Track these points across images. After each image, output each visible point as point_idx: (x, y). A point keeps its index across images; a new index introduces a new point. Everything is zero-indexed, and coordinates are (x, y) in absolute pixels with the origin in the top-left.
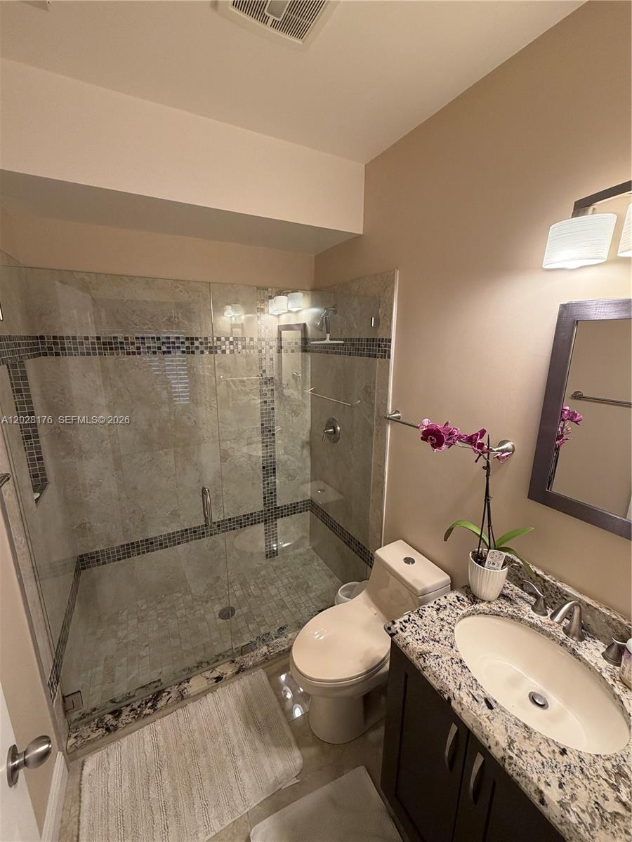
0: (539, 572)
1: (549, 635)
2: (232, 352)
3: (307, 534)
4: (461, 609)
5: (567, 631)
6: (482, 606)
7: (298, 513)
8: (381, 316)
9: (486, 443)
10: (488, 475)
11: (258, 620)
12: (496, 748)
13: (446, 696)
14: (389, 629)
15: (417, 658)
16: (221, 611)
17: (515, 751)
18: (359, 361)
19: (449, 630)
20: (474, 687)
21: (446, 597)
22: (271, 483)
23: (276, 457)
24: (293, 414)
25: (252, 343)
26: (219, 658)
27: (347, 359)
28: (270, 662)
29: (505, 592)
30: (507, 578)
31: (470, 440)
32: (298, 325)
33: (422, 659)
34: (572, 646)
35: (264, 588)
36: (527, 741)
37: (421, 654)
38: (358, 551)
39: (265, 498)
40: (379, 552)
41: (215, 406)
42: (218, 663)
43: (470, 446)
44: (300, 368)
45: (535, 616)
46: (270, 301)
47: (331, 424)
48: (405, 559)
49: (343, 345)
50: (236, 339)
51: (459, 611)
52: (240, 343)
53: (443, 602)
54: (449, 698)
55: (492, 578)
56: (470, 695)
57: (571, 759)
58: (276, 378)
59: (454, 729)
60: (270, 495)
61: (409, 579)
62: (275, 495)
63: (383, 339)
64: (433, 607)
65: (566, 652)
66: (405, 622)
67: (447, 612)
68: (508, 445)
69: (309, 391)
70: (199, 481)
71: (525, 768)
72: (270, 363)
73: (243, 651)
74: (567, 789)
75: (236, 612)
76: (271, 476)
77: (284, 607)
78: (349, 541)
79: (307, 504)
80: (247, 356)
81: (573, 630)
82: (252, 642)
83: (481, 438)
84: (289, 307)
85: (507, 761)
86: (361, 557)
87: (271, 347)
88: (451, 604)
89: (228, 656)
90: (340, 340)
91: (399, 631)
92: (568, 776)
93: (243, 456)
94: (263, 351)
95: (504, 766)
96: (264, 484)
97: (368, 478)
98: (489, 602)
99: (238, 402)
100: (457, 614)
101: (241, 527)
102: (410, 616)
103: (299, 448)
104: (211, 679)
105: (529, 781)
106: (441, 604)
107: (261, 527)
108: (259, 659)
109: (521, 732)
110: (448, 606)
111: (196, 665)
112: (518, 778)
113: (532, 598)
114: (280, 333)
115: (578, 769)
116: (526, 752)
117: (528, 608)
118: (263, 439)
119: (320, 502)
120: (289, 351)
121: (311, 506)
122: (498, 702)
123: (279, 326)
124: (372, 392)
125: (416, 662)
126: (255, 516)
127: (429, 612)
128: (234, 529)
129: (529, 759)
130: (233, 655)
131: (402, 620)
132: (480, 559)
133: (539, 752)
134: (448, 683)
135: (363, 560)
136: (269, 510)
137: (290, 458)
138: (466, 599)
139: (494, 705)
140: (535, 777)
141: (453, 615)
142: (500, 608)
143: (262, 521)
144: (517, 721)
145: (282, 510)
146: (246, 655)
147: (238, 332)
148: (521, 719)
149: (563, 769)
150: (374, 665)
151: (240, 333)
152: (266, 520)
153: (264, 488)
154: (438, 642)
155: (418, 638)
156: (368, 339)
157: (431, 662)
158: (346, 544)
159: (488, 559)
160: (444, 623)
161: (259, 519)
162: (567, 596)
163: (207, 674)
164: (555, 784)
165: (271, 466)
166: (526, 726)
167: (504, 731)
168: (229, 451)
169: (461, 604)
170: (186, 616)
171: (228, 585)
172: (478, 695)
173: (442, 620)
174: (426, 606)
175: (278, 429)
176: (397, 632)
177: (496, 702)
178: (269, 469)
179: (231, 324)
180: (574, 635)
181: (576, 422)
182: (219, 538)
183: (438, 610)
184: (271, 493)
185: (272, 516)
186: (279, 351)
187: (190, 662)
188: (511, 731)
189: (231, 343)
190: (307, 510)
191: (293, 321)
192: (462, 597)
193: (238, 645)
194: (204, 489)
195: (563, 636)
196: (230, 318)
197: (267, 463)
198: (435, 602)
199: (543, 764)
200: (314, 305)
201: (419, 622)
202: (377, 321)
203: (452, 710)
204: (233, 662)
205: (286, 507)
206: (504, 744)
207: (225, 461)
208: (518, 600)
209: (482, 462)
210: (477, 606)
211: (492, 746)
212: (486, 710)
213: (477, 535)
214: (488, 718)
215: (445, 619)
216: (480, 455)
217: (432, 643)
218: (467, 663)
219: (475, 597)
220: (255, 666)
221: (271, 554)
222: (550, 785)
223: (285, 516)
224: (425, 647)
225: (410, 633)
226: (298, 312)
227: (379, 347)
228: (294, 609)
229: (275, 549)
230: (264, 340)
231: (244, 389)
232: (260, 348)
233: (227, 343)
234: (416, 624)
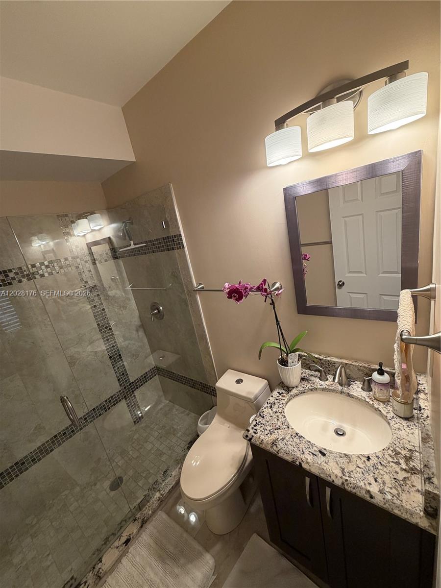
0: (317, 356)
1: (333, 391)
2: (51, 274)
3: (161, 393)
4: (283, 400)
5: (341, 384)
6: (294, 391)
7: (149, 380)
8: (168, 219)
9: (267, 287)
10: (274, 308)
11: (144, 475)
12: (337, 479)
13: (298, 463)
14: (247, 436)
15: (272, 447)
16: (111, 484)
17: (347, 475)
18: (162, 256)
19: (282, 417)
20: (311, 447)
21: (272, 396)
22: (121, 366)
23: (119, 346)
24: (122, 309)
25: (67, 262)
26: (121, 526)
27: (152, 256)
28: (164, 503)
29: (302, 376)
30: (302, 367)
31: (259, 289)
32: (104, 239)
33: (275, 446)
34: (347, 392)
35: (141, 448)
36: (350, 464)
37: (273, 443)
38: (202, 388)
39: (119, 380)
40: (219, 384)
41: (49, 323)
42: (122, 530)
43: (260, 293)
44: (116, 272)
45: (322, 383)
46: (72, 225)
47: (155, 307)
48: (236, 381)
49: (146, 246)
50: (50, 262)
51: (283, 401)
52: (55, 265)
53: (272, 400)
54: (300, 463)
55: (294, 371)
56: (311, 454)
57: (374, 460)
58: (99, 285)
59: (307, 480)
60: (122, 376)
61: (243, 394)
62: (127, 374)
63: (175, 236)
64: (267, 407)
65: (344, 396)
66: (255, 426)
67: (276, 406)
68: (277, 285)
69: (129, 287)
70: (54, 390)
71: (355, 482)
72: (89, 274)
73: (140, 507)
74: (379, 480)
75: (124, 478)
76: (119, 361)
77: (162, 454)
78: (193, 384)
79: (154, 371)
80: (65, 274)
81: (344, 382)
82: (145, 496)
83: (265, 285)
84: (91, 227)
85: (345, 484)
86: (205, 392)
87: (86, 262)
88: (277, 399)
89: (130, 518)
90: (142, 243)
91: (254, 434)
92: (376, 472)
93: (89, 355)
94: (80, 267)
95: (344, 488)
96: (115, 370)
97: (194, 335)
98: (297, 387)
99: (71, 313)
100: (283, 403)
101: (106, 411)
102: (256, 420)
103: (134, 332)
104: (121, 545)
105: (361, 488)
106: (271, 402)
107: (123, 404)
108: (156, 505)
109: (345, 460)
110: (276, 401)
111: (103, 543)
112: (354, 491)
113: (317, 373)
114: (90, 249)
115: (379, 464)
116: (352, 471)
117: (317, 380)
118: (103, 336)
119: (163, 366)
120: (103, 261)
121: (158, 371)
122: (326, 448)
123: (87, 244)
124: (178, 274)
125: (272, 450)
126: (116, 397)
127: (267, 411)
128: (100, 415)
129: (355, 475)
130: (134, 515)
131: (252, 426)
132: (284, 362)
133: (358, 467)
134: (295, 453)
135: (207, 393)
136: (125, 388)
137: (129, 342)
138: (284, 391)
139: (325, 452)
140: (362, 484)
141: (281, 406)
142: (303, 387)
143: (122, 399)
144: (341, 455)
145: (136, 383)
146: (145, 508)
147: (50, 256)
148: (342, 452)
149: (372, 469)
150: (241, 463)
151: (53, 256)
152: (125, 397)
153: (116, 373)
154: (279, 429)
155: (267, 433)
156: (163, 238)
157: (281, 445)
158: (192, 387)
159: (289, 361)
160: (278, 414)
161: (119, 398)
162: (335, 363)
163: (116, 544)
164: (373, 481)
165: (116, 354)
166: (346, 455)
167: (336, 465)
168: (75, 355)
169: (282, 396)
170: (79, 506)
171: (109, 461)
172: (315, 451)
173: (276, 412)
174: (263, 408)
175: (112, 323)
176: (253, 436)
177: (325, 449)
178: (115, 357)
179: (42, 252)
180: (345, 385)
181: (307, 260)
182: (90, 428)
183: (271, 407)
184: (123, 374)
185: (129, 391)
186: (94, 263)
187: (96, 543)
188: (340, 463)
189: (47, 267)
190: (155, 375)
191: (98, 237)
192: (281, 391)
193: (135, 504)
194: (62, 398)
195: (340, 388)
196: (39, 246)
197: (112, 353)
198: (267, 403)
199: (363, 473)
200: (112, 220)
201: (263, 422)
202: (166, 223)
203: (304, 470)
204: (135, 520)
205: (139, 380)
206: (340, 474)
207: (74, 364)
208: (311, 378)
209: (269, 301)
210: (291, 393)
211: (334, 480)
212: (323, 458)
213: (278, 348)
214: (325, 462)
215: (277, 411)
216: (266, 297)
217: (276, 431)
218: (301, 434)
219: (288, 388)
220: (154, 512)
221: (137, 420)
222: (371, 484)
223: (140, 386)
224: (273, 437)
225: (261, 432)
226: (101, 229)
227: (174, 242)
228: (169, 452)
229: (140, 415)
230: (78, 258)
231: (71, 301)
232: (77, 265)
233: (43, 267)
234: (262, 424)
